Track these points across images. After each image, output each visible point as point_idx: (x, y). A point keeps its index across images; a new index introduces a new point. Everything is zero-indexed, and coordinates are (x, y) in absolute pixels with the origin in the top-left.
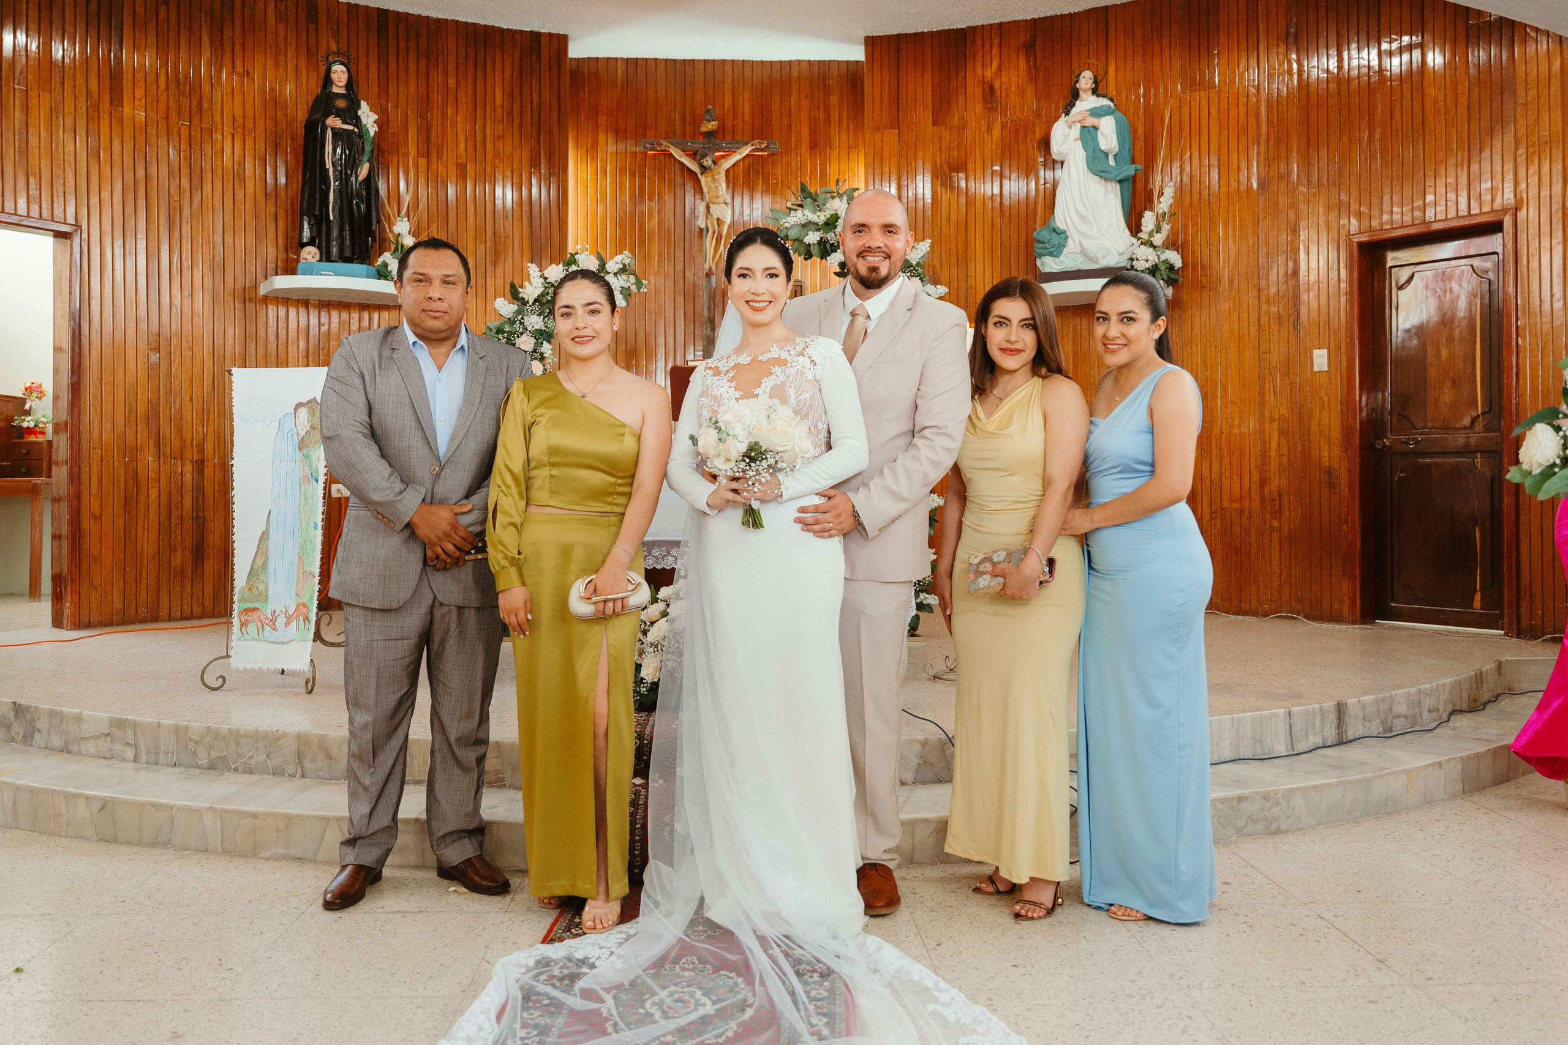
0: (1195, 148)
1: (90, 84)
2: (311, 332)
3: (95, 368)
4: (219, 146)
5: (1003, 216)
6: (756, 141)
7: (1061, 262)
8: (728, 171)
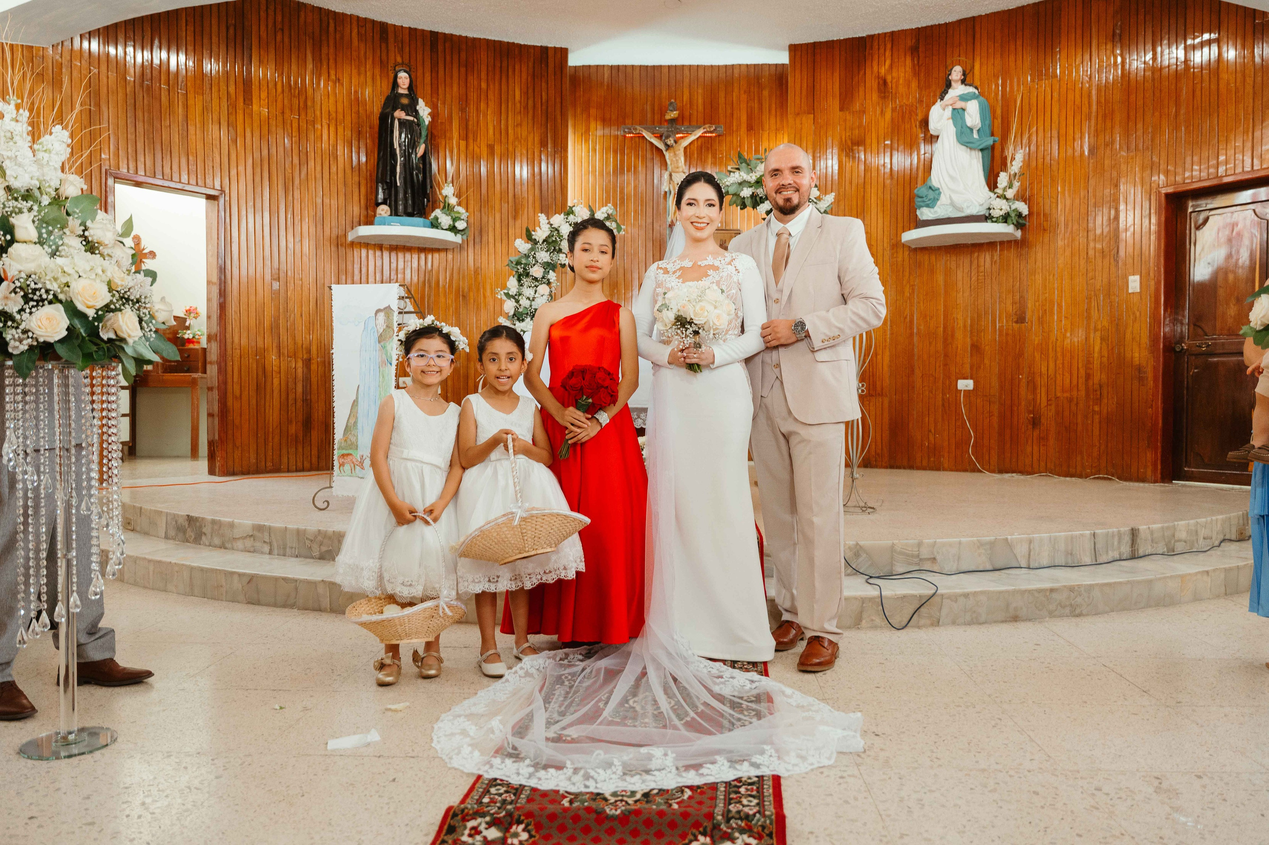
0: (1040, 123)
1: (230, 89)
2: (385, 268)
3: (235, 294)
4: (319, 133)
5: (892, 179)
6: (707, 126)
7: (936, 212)
8: (685, 148)
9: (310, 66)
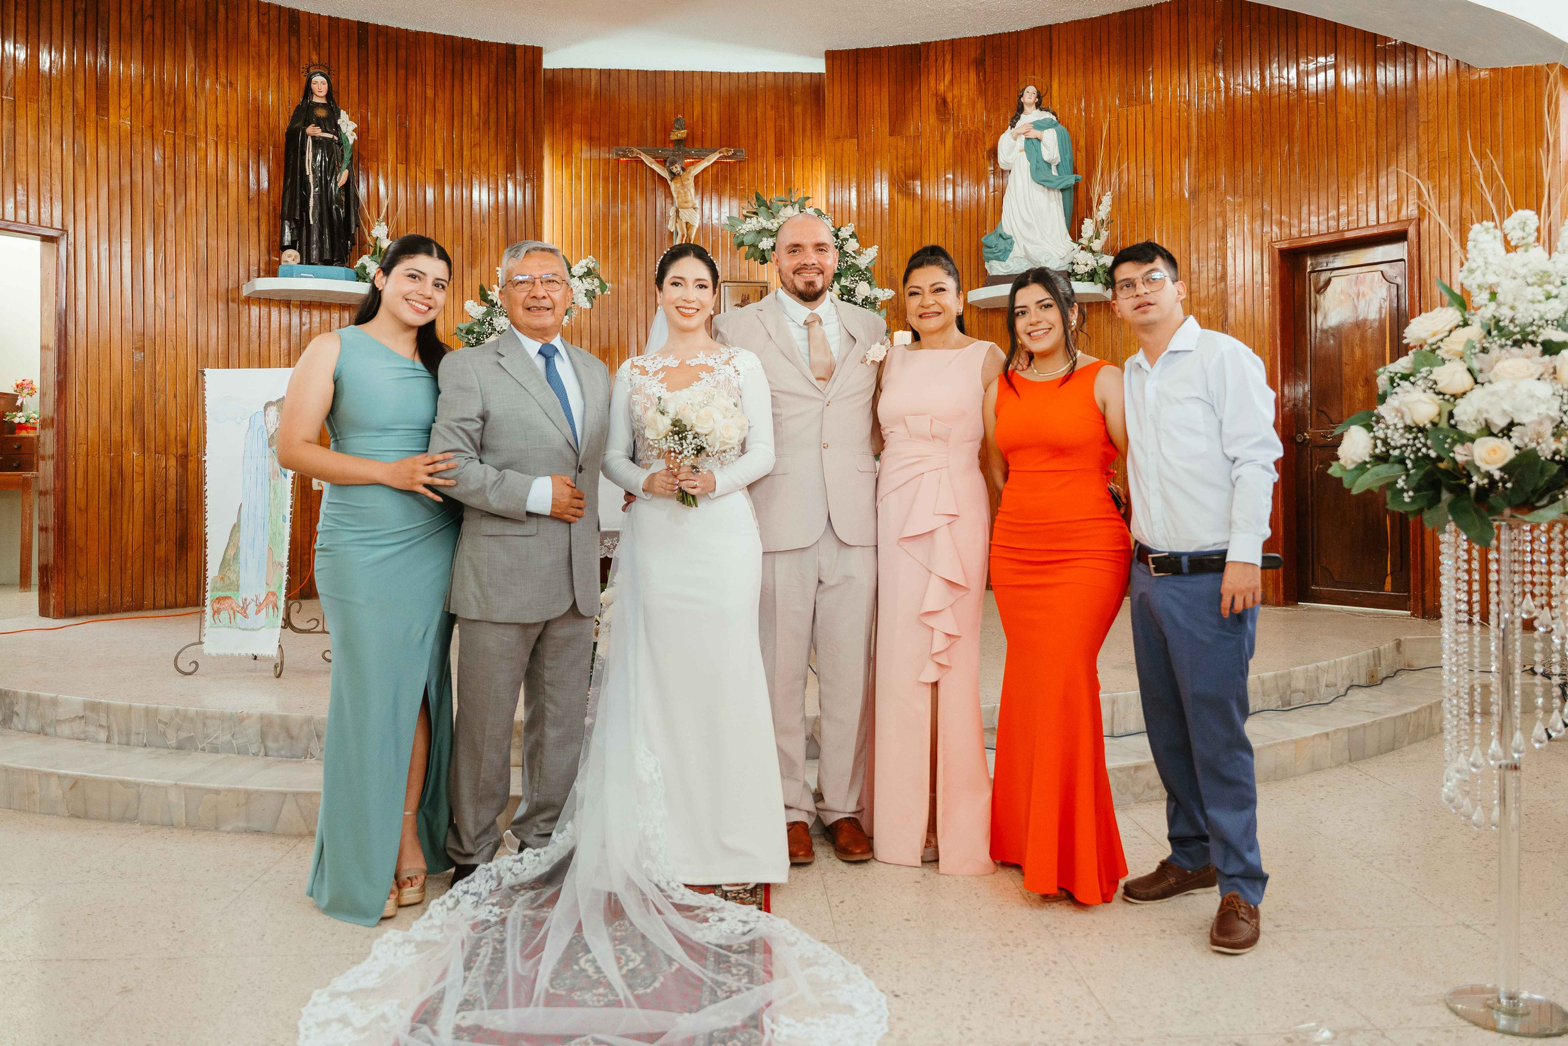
0: (1132, 158)
1: (77, 96)
2: (293, 330)
3: (81, 366)
4: (203, 153)
5: (955, 222)
6: (724, 149)
7: (1007, 266)
8: (696, 177)
9: (190, 63)
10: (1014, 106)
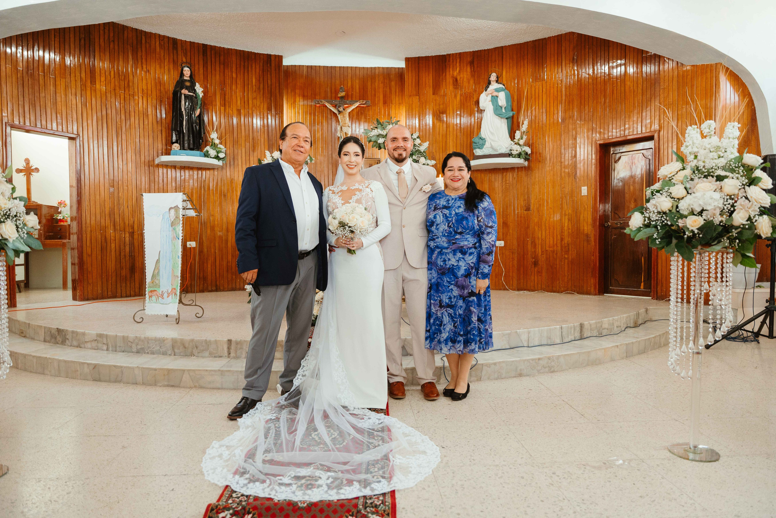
0: (537, 104)
1: (82, 75)
2: (177, 179)
3: (87, 194)
4: (137, 102)
5: (461, 133)
6: (362, 101)
7: (483, 151)
8: (349, 113)
9: (131, 62)
10: (486, 81)
